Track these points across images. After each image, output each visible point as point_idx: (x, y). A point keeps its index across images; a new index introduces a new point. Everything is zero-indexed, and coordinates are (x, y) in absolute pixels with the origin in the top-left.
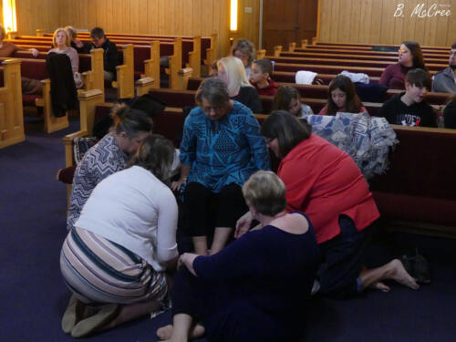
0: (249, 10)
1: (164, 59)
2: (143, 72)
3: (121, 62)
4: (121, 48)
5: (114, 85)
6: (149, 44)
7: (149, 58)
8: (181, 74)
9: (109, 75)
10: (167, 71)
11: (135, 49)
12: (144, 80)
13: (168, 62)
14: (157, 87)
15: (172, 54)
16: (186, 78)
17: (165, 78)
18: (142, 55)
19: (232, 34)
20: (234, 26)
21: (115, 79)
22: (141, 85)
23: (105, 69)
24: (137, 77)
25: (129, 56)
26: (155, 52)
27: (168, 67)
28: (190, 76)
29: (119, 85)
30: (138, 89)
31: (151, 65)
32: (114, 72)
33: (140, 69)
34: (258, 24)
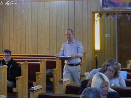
0: (108, 35)
1: (49, 71)
2: (35, 80)
3: (20, 75)
4: (19, 64)
5: (14, 90)
6: (38, 61)
7: (39, 71)
8: (61, 82)
9: (11, 83)
10: (51, 79)
11: (29, 65)
12: (35, 88)
13: (52, 73)
14: (44, 92)
15: (55, 67)
16: (65, 85)
17: (50, 86)
18: (34, 69)
19: (96, 52)
20: (98, 47)
21: (15, 86)
22: (33, 91)
23: (8, 79)
24: (30, 85)
25: (25, 70)
26: (43, 66)
27: (52, 77)
28: (67, 83)
29: (18, 90)
30: (31, 93)
31: (40, 76)
32: (14, 81)
33: (32, 79)
34: (114, 45)
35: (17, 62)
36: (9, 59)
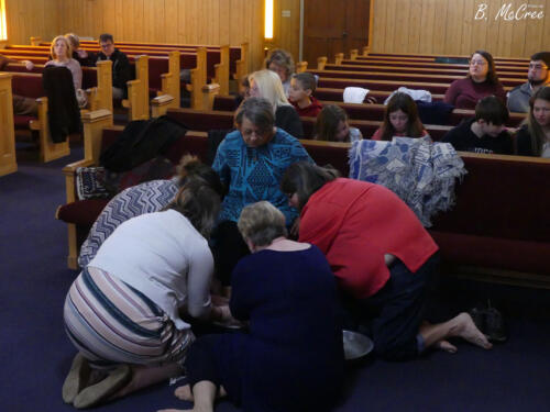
0: (287, 13)
1: (185, 72)
2: (160, 88)
3: (134, 77)
4: (132, 59)
5: (125, 104)
6: (167, 55)
7: (167, 72)
8: (206, 91)
9: (118, 92)
10: (189, 87)
11: (150, 61)
12: (160, 98)
13: (190, 76)
14: (176, 106)
15: (195, 66)
16: (212, 96)
17: (186, 96)
18: (158, 68)
19: (266, 42)
20: (269, 33)
22: (157, 104)
23: (114, 85)
24: (152, 95)
25: (143, 70)
26: (174, 64)
27: (190, 83)
28: (217, 93)
29: (130, 104)
30: (154, 109)
31: (169, 81)
33: (155, 85)
34: (298, 31)
35: (129, 56)
36: (112, 49)
